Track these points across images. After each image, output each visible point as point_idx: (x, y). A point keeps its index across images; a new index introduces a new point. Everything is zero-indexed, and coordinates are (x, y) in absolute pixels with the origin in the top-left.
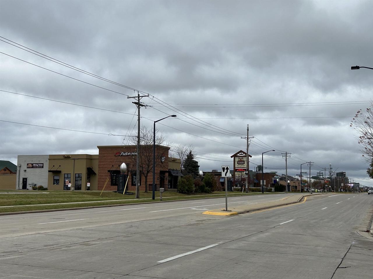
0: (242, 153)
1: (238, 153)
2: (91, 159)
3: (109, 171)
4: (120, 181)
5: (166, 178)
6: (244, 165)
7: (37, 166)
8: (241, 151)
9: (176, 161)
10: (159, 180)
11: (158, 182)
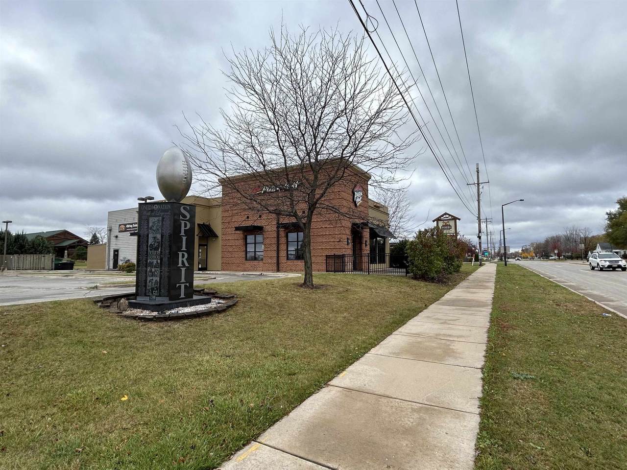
1: (442, 216)
2: (210, 207)
3: (237, 229)
5: (366, 241)
7: (131, 228)
8: (446, 214)
9: (381, 209)
10: (350, 245)
11: (347, 249)
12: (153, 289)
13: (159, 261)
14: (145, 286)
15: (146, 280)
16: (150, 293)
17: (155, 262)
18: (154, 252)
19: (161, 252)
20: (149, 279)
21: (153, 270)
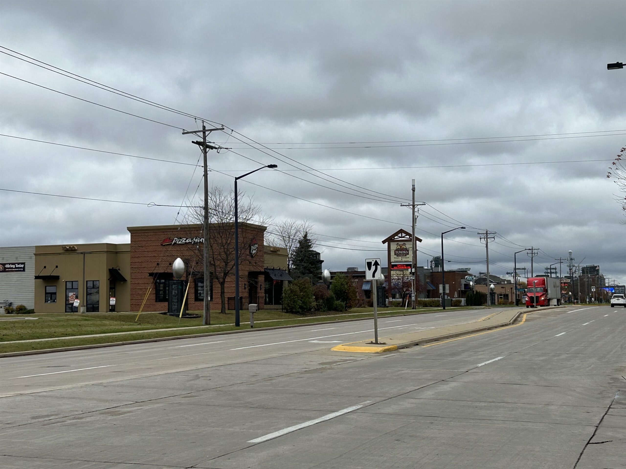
0: (404, 235)
1: (396, 234)
2: (117, 253)
3: (151, 274)
4: (173, 293)
5: (261, 285)
6: (408, 256)
7: (12, 268)
8: (401, 231)
9: (278, 253)
10: (247, 290)
11: (244, 292)
12: (175, 310)
13: (177, 301)
14: (172, 309)
15: (172, 307)
16: (174, 312)
17: (175, 301)
18: (175, 297)
19: (178, 297)
20: (173, 307)
21: (175, 303)
